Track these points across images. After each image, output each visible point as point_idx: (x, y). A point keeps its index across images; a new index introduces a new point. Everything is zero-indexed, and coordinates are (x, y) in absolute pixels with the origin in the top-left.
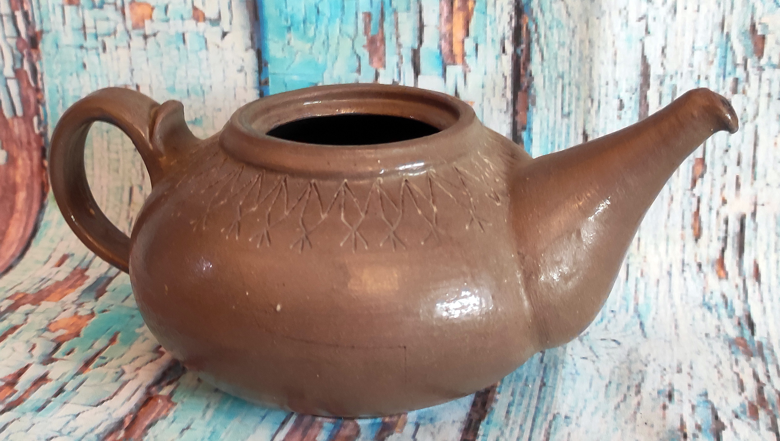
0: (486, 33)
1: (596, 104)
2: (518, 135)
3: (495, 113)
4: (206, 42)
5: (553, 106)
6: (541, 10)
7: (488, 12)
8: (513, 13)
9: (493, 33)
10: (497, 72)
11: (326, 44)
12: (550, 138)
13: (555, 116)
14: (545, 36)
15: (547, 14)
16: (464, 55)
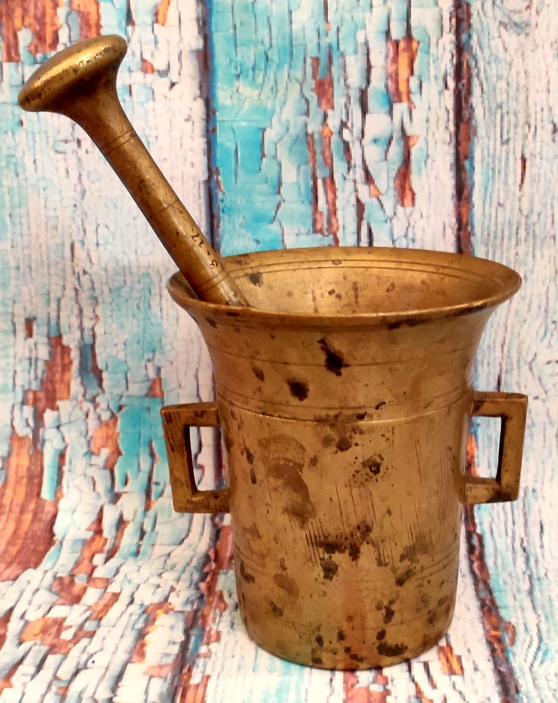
0: (429, 71)
1: (533, 129)
2: (461, 164)
3: (439, 145)
4: (153, 94)
5: (493, 134)
6: (480, 47)
7: (431, 52)
8: (455, 52)
9: (436, 70)
10: (440, 107)
11: (274, 89)
12: (491, 164)
13: (495, 144)
14: (485, 71)
15: (486, 50)
16: (409, 92)
